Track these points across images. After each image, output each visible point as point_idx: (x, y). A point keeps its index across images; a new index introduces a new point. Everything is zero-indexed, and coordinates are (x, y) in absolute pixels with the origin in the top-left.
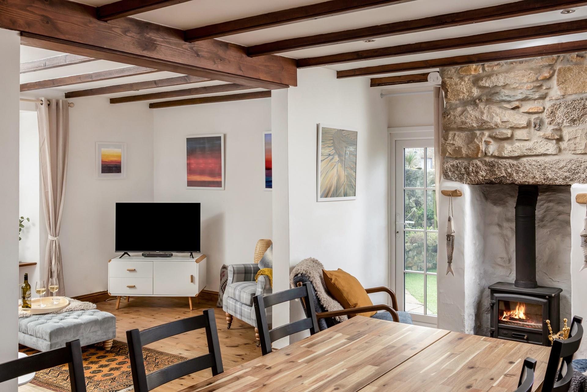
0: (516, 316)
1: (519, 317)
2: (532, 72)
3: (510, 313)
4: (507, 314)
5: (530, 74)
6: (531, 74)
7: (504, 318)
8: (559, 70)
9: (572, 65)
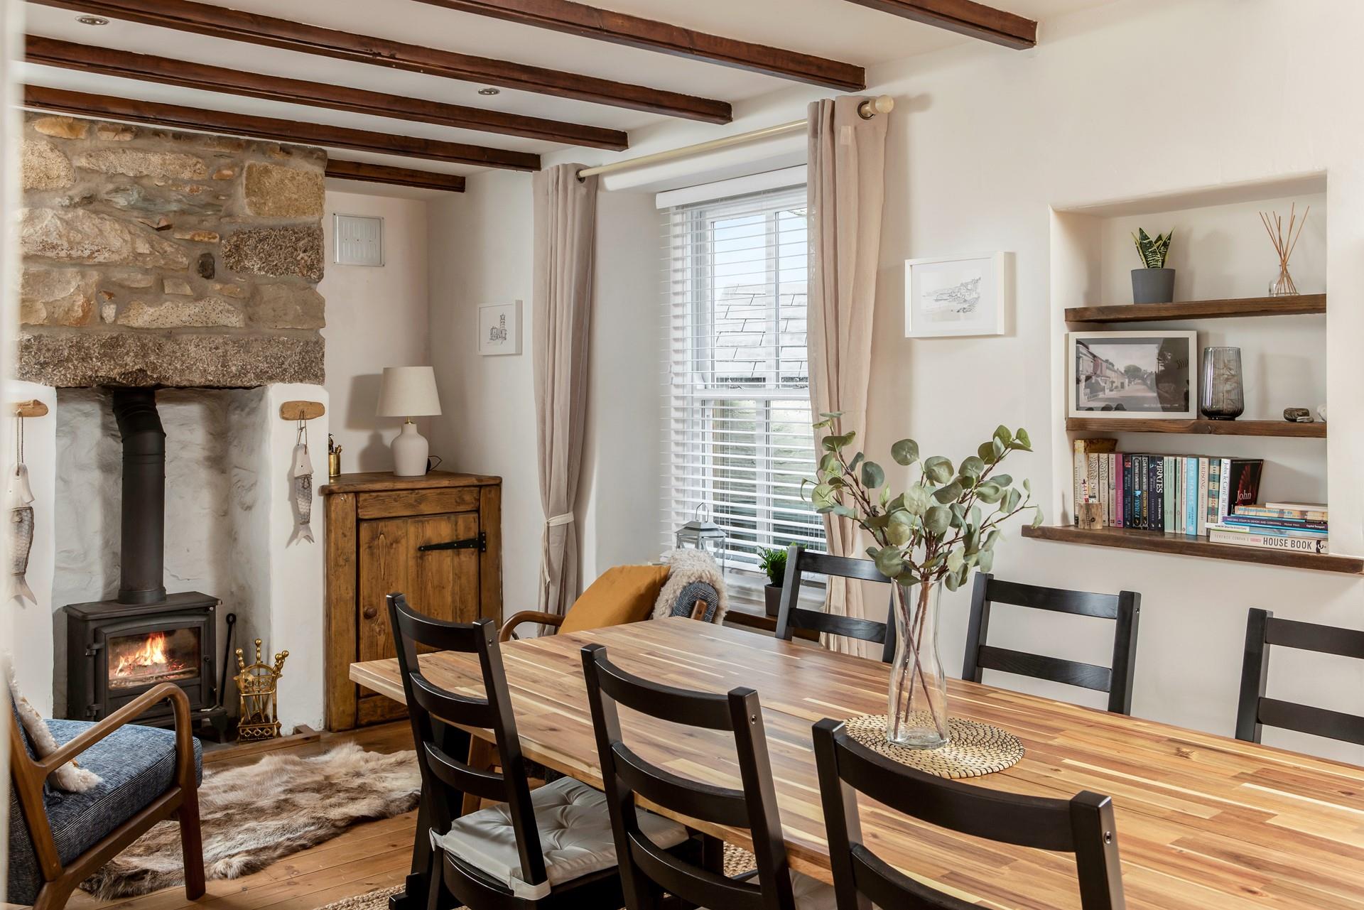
0: (145, 660)
1: (152, 661)
2: (200, 161)
3: (133, 657)
4: (127, 660)
5: (195, 165)
6: (199, 166)
7: (121, 671)
8: (250, 168)
9: (271, 164)
